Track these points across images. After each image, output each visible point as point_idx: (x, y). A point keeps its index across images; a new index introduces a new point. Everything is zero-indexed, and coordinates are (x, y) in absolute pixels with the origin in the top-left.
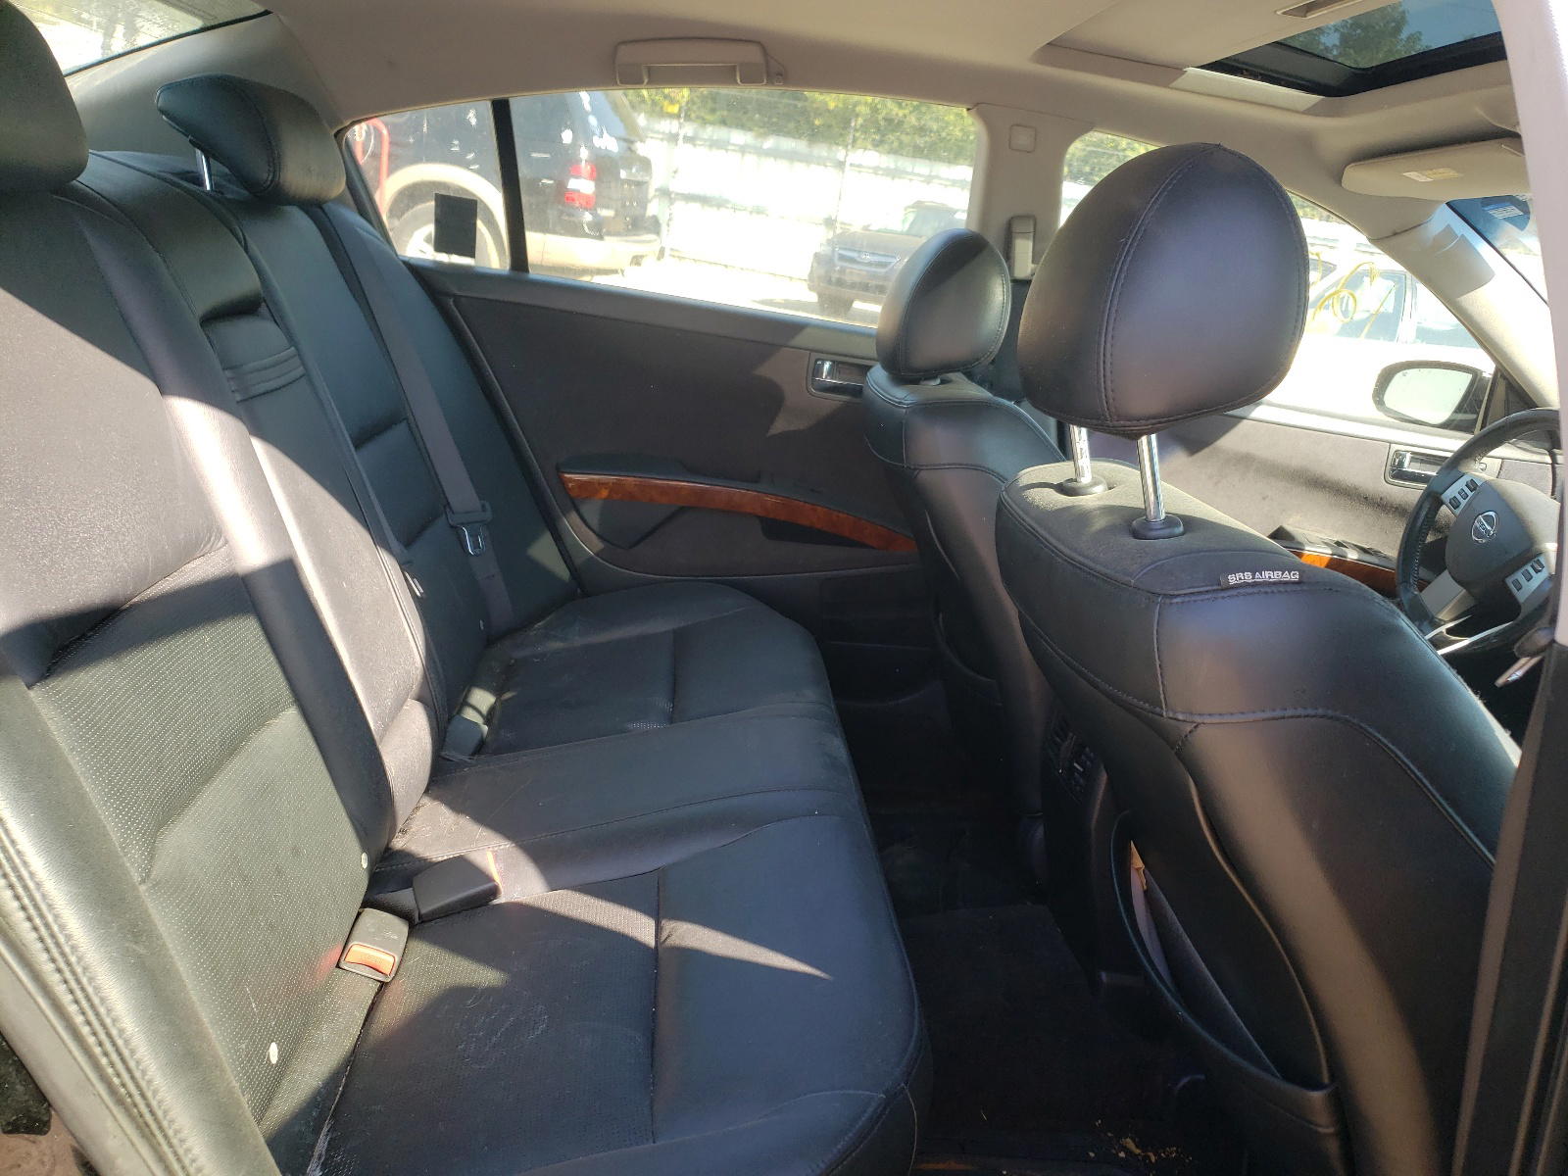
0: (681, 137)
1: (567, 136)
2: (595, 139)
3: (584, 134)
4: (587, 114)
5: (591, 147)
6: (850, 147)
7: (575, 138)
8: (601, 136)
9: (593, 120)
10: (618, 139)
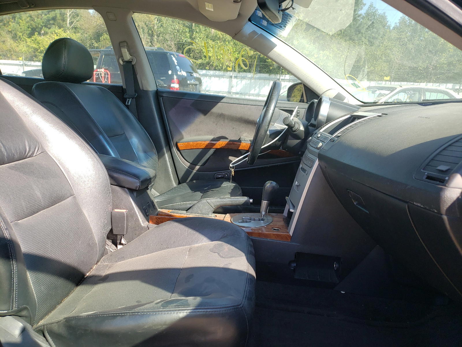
0: (233, 77)
1: (170, 72)
2: (179, 73)
3: (175, 71)
4: (176, 66)
5: (177, 75)
6: (281, 74)
7: (172, 72)
8: (181, 71)
9: (178, 67)
10: (187, 72)
